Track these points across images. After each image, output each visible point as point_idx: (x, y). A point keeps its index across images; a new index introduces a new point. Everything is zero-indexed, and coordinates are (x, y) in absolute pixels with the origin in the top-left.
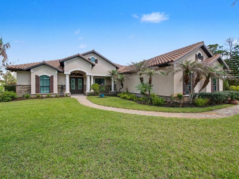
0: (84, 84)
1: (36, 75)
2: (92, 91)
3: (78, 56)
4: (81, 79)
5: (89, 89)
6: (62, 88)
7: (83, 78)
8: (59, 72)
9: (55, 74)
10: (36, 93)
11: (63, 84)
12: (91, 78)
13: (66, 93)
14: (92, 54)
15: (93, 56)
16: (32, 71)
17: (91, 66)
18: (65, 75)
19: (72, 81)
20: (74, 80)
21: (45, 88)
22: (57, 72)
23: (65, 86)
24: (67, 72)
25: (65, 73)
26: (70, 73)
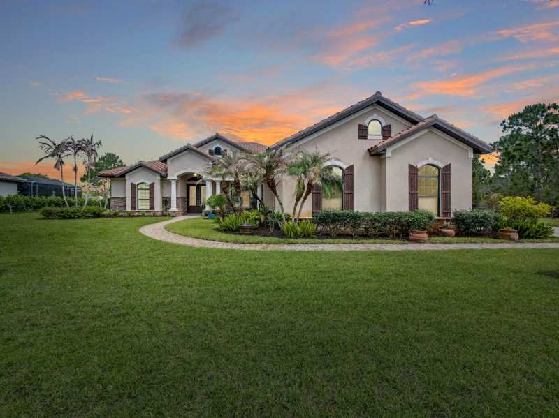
1: (132, 183)
3: (188, 149)
6: (166, 202)
8: (162, 177)
9: (157, 180)
10: (132, 210)
11: (168, 196)
14: (215, 141)
15: (218, 145)
16: (127, 177)
18: (170, 182)
19: (191, 191)
22: (159, 177)
23: (170, 199)
24: (173, 176)
25: (169, 178)
26: (176, 178)
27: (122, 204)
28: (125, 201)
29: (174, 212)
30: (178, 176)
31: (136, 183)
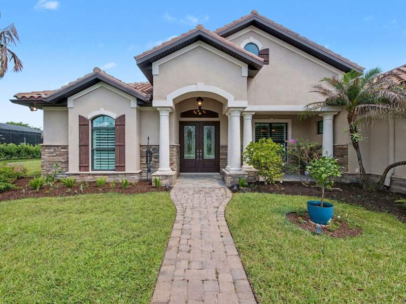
0: (222, 143)
1: (80, 116)
2: (248, 167)
4: (213, 127)
5: (239, 162)
6: (150, 154)
7: (218, 122)
9: (130, 110)
10: (80, 171)
12: (245, 121)
13: (158, 173)
14: (247, 31)
15: (252, 40)
16: (70, 103)
17: (245, 71)
18: (156, 112)
19: (186, 135)
20: (193, 129)
21: (104, 156)
22: (134, 104)
23: (157, 148)
24: (164, 100)
25: (155, 103)
26: (171, 104)
27: (61, 159)
28: (67, 153)
29: (166, 177)
30: (174, 100)
31: (89, 117)
